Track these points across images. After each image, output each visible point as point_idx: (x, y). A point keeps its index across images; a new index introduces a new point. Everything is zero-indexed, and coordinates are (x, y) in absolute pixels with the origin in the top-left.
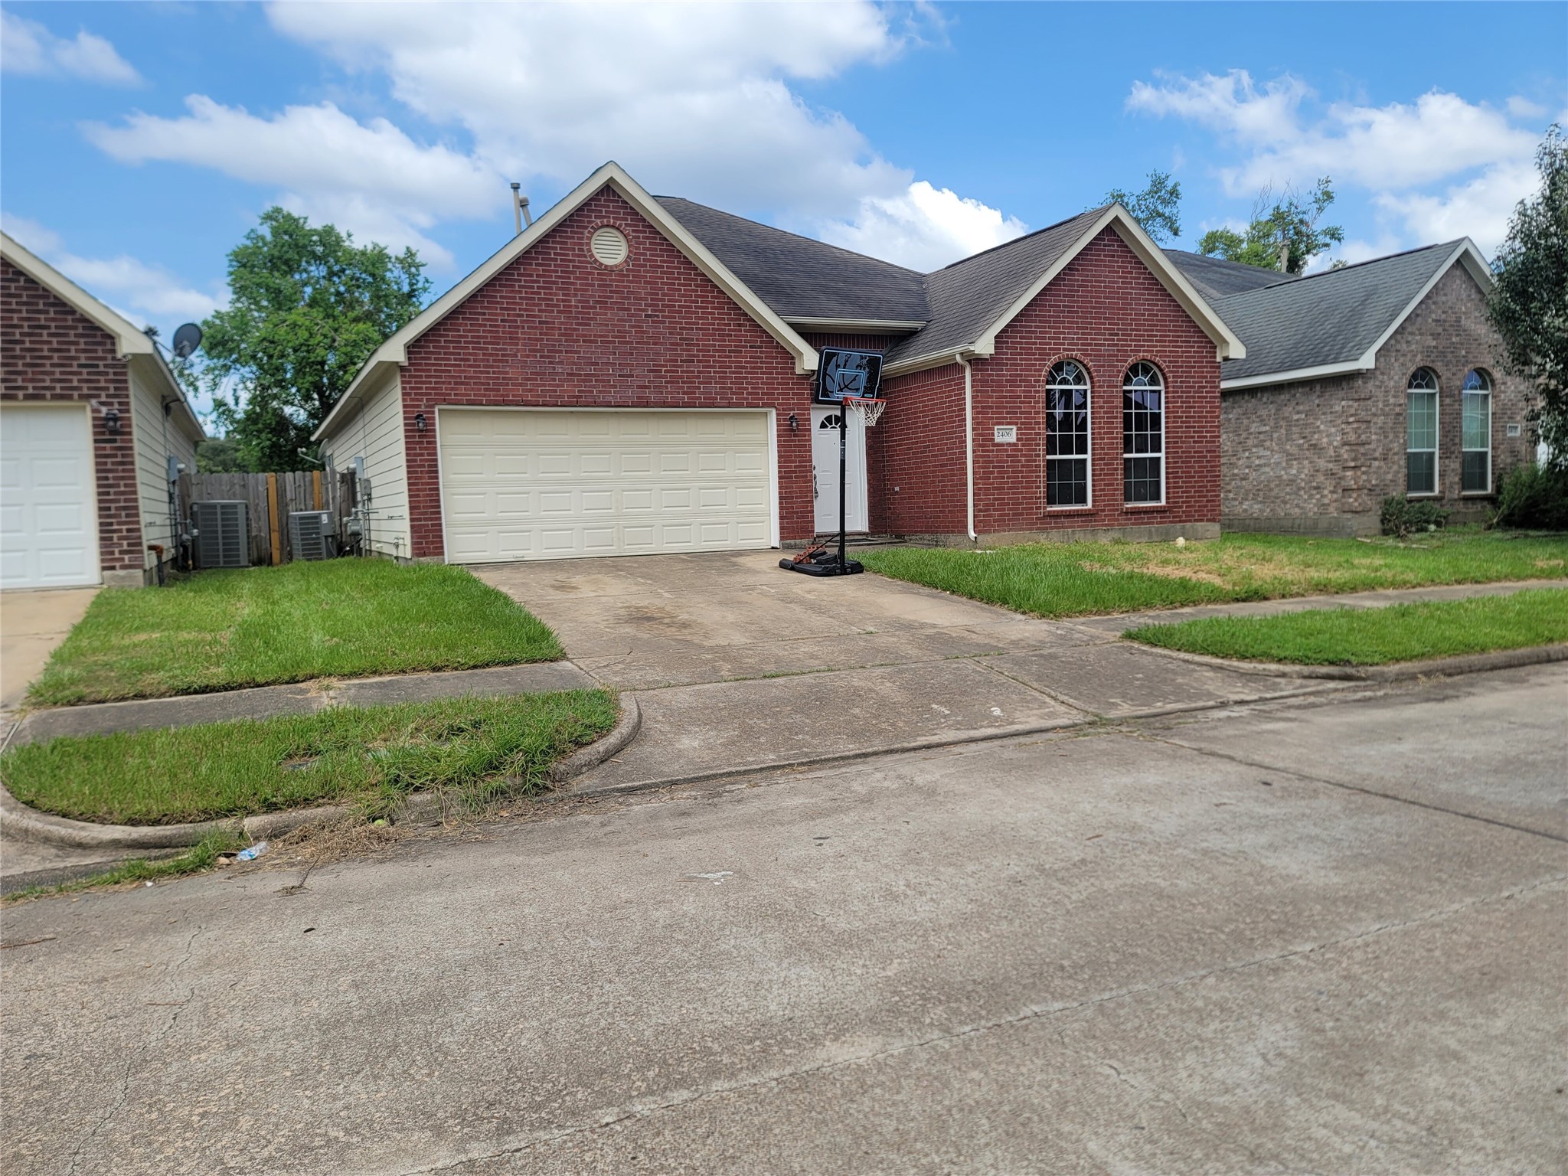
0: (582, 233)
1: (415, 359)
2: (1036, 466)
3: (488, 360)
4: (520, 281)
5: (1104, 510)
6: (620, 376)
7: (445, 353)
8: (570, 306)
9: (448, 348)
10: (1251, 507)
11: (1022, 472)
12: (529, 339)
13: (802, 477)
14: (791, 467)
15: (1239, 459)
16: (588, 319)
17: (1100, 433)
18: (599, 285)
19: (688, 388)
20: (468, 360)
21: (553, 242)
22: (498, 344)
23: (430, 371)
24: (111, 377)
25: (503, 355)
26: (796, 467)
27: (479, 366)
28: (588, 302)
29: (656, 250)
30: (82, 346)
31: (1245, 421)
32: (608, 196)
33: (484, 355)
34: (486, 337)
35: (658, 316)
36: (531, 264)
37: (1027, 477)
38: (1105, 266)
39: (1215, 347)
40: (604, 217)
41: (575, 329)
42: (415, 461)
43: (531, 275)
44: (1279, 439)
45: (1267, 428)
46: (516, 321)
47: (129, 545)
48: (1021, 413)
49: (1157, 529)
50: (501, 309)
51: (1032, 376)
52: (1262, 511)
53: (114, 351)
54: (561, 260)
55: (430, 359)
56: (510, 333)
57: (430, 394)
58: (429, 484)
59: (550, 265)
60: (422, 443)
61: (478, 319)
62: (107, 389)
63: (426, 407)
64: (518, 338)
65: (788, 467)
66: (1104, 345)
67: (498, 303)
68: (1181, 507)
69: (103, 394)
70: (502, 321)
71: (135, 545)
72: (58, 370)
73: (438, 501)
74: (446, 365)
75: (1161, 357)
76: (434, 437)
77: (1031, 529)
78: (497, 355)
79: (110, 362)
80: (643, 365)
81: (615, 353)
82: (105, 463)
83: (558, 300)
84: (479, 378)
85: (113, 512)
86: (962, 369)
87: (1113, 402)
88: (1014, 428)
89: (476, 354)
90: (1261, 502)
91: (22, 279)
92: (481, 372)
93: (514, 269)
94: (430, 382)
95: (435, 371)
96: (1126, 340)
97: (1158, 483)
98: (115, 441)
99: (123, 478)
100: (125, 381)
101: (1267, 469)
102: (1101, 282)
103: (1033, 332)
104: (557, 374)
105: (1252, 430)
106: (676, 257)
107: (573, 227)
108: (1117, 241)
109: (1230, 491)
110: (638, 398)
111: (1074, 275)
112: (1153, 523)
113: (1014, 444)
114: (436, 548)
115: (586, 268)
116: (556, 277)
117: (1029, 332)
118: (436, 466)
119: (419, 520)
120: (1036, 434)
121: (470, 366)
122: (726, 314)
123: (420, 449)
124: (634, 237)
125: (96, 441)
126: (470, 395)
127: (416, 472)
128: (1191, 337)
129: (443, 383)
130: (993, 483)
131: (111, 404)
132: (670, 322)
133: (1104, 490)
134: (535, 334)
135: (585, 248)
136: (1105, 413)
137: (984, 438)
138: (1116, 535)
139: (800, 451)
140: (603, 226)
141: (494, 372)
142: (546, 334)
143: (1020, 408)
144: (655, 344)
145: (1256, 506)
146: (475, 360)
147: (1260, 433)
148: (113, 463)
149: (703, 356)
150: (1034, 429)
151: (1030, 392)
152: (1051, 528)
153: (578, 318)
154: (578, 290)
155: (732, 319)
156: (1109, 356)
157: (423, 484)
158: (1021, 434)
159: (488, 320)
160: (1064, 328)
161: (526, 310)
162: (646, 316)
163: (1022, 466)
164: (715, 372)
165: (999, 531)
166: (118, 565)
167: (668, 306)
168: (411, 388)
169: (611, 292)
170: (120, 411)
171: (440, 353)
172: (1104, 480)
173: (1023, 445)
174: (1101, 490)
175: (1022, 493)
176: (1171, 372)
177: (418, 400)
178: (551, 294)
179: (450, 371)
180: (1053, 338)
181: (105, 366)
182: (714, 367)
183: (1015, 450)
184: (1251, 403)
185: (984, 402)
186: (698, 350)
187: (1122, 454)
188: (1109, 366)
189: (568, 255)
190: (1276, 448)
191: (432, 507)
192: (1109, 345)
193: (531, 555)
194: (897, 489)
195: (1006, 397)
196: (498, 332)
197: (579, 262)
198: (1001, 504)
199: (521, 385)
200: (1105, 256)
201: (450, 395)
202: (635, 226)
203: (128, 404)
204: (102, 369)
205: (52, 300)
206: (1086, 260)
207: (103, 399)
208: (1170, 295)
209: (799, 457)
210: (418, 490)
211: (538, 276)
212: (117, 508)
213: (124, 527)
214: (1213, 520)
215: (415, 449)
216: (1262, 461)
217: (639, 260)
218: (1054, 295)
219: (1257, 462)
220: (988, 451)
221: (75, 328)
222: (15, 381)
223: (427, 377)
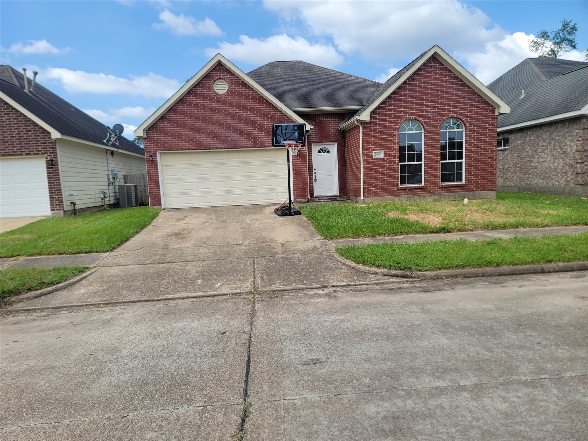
0: (210, 83)
1: (149, 135)
2: (394, 168)
3: (175, 134)
4: (186, 103)
5: (430, 186)
6: (226, 137)
7: (160, 132)
8: (206, 111)
9: (161, 130)
10: (539, 181)
11: (387, 170)
12: (190, 125)
13: (303, 174)
14: (298, 170)
15: (534, 159)
16: (213, 115)
17: (428, 152)
18: (217, 102)
19: (254, 140)
20: (168, 134)
21: (199, 87)
22: (179, 127)
23: (154, 139)
24: (51, 146)
25: (181, 132)
26: (300, 170)
27: (172, 136)
28: (213, 109)
29: (239, 86)
30: (42, 137)
31: (537, 140)
32: (220, 67)
33: (174, 132)
34: (174, 125)
35: (240, 112)
36: (190, 96)
37: (389, 173)
38: (431, 76)
39: (495, 108)
40: (218, 75)
41: (208, 120)
42: (150, 172)
43: (191, 101)
44: (551, 149)
45: (546, 144)
46: (185, 118)
47: (59, 202)
48: (386, 145)
49: (458, 195)
50: (180, 114)
51: (392, 128)
52: (543, 183)
53: (50, 138)
54: (202, 94)
55: (154, 134)
56: (183, 123)
57: (155, 147)
58: (155, 180)
59: (198, 96)
60: (152, 165)
61: (171, 119)
62: (49, 151)
63: (153, 152)
64: (186, 125)
65: (297, 170)
66: (430, 112)
67: (178, 112)
68: (473, 184)
69: (49, 152)
70: (180, 118)
71: (61, 203)
72: (35, 145)
73: (159, 186)
74: (160, 136)
75: (462, 115)
76: (157, 163)
77: (391, 195)
78: (179, 131)
79: (50, 141)
80: (235, 132)
81: (224, 128)
82: (50, 175)
83: (201, 109)
84: (172, 140)
85: (53, 192)
86: (357, 127)
87: (435, 138)
88: (383, 151)
89: (171, 132)
90: (543, 179)
91: (23, 115)
92: (173, 138)
93: (184, 99)
94: (155, 143)
95: (156, 139)
96: (443, 109)
97: (461, 174)
98: (52, 168)
99: (56, 180)
100: (55, 148)
101: (545, 163)
102: (429, 83)
103: (392, 109)
104: (201, 137)
105: (540, 145)
106: (248, 88)
107: (206, 80)
108: (439, 63)
109: (530, 174)
110: (233, 145)
111: (414, 81)
112: (457, 192)
113: (383, 159)
114: (158, 203)
115: (212, 96)
116: (200, 100)
117: (391, 109)
118: (158, 173)
119: (152, 193)
120: (394, 154)
121: (169, 136)
122: (269, 110)
123: (152, 167)
124: (230, 82)
125: (47, 168)
126: (169, 147)
127: (151, 176)
128: (480, 104)
129: (159, 143)
130: (372, 176)
131: (51, 156)
132: (246, 115)
133: (430, 177)
134: (193, 123)
135: (211, 88)
136: (430, 143)
137: (368, 157)
138: (436, 198)
139: (302, 163)
140: (218, 79)
141: (177, 138)
142: (197, 122)
143: (386, 142)
144: (240, 123)
145: (540, 181)
146: (170, 134)
147: (543, 146)
148: (53, 175)
149: (260, 127)
150: (393, 151)
151: (391, 135)
152: (402, 195)
153: (209, 116)
154: (209, 105)
155: (272, 112)
156: (433, 117)
157: (153, 180)
158: (386, 154)
159: (175, 119)
160: (408, 106)
161: (189, 114)
162: (236, 113)
163: (387, 168)
164: (265, 133)
165: (374, 196)
166: (55, 209)
167: (245, 108)
168: (148, 145)
169: (221, 104)
170: (54, 158)
171: (158, 132)
172: (430, 173)
173: (387, 159)
174: (428, 177)
175: (387, 180)
176: (468, 122)
177: (150, 150)
178: (198, 107)
179: (161, 139)
180: (403, 111)
181: (49, 143)
182: (265, 131)
183: (383, 161)
184: (539, 132)
185: (367, 141)
186: (257, 125)
187: (439, 161)
188: (433, 121)
189: (204, 91)
190: (549, 153)
191: (157, 188)
192: (433, 112)
193: (195, 205)
194: (348, 178)
195: (378, 138)
196: (178, 123)
197: (209, 94)
198: (376, 185)
199: (187, 142)
200: (431, 71)
201: (162, 147)
202: (231, 78)
203: (56, 155)
204: (48, 144)
205: (32, 122)
206: (421, 74)
207: (49, 154)
208: (468, 86)
209: (302, 166)
210: (151, 182)
211: (193, 101)
212: (54, 190)
213: (57, 197)
214: (492, 190)
215: (150, 167)
216: (543, 160)
217: (233, 91)
218: (403, 91)
219: (541, 160)
220: (370, 162)
221: (39, 131)
222: (22, 149)
223: (153, 141)
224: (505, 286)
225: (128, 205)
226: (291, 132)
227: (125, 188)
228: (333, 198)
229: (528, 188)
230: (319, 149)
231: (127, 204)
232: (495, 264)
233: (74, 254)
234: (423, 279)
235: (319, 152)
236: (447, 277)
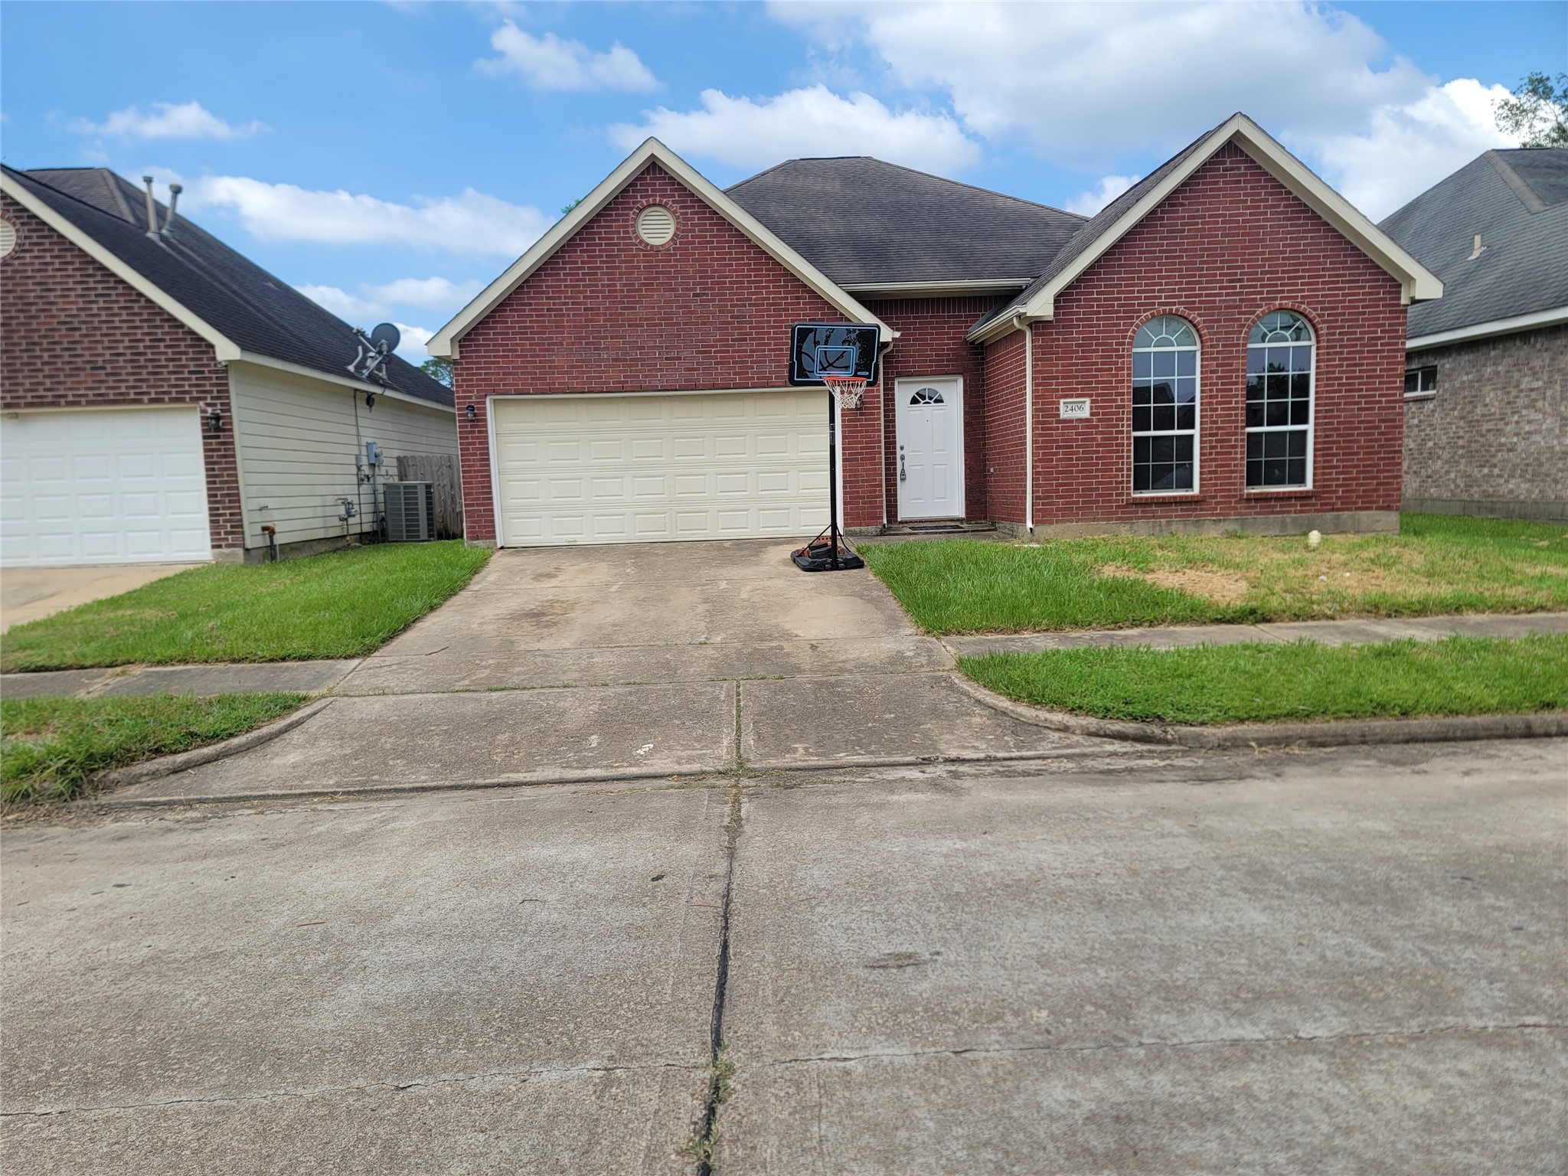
0: (627, 215)
1: (466, 352)
2: (1117, 445)
3: (535, 350)
4: (565, 269)
5: (1215, 497)
6: (666, 359)
7: (494, 345)
8: (616, 291)
9: (497, 339)
10: (1518, 487)
11: (1097, 452)
12: (575, 327)
13: (869, 459)
14: (856, 448)
15: (1506, 424)
16: (634, 302)
17: (1211, 403)
18: (645, 267)
19: (740, 368)
20: (516, 350)
21: (598, 227)
22: (545, 333)
23: (480, 363)
24: (214, 381)
25: (549, 344)
26: (862, 448)
27: (526, 356)
28: (633, 285)
29: (705, 225)
30: (191, 356)
31: (1516, 375)
32: (654, 173)
33: (531, 345)
34: (533, 327)
35: (707, 294)
36: (576, 251)
37: (1105, 458)
38: (1224, 196)
39: (1400, 286)
40: (650, 196)
41: (621, 314)
42: (468, 449)
43: (576, 263)
44: (1553, 398)
45: (1540, 383)
46: (561, 310)
47: (232, 527)
48: (1097, 382)
49: (1294, 520)
50: (547, 298)
51: (1114, 338)
52: (1529, 492)
53: (214, 358)
54: (606, 245)
55: (480, 351)
56: (556, 321)
57: (481, 385)
58: (480, 471)
59: (595, 251)
60: (474, 432)
61: (524, 310)
62: (211, 392)
63: (477, 398)
64: (563, 327)
65: (853, 448)
66: (1220, 295)
67: (543, 292)
68: (1335, 492)
69: (209, 396)
70: (548, 310)
71: (238, 527)
72: (173, 377)
73: (490, 487)
74: (495, 357)
75: (1309, 303)
76: (486, 426)
77: (1109, 520)
78: (544, 344)
79: (213, 368)
80: (691, 347)
81: (662, 336)
82: (212, 457)
83: (603, 285)
84: (526, 368)
85: (219, 498)
86: (1020, 333)
87: (1231, 365)
88: (1088, 400)
89: (523, 345)
90: (1530, 481)
91: (143, 299)
92: (528, 362)
93: (560, 257)
94: (480, 374)
95: (485, 362)
96: (1255, 286)
97: (1303, 463)
98: (218, 437)
99: (226, 469)
100: (227, 385)
101: (1538, 438)
102: (1219, 216)
103: (1115, 286)
104: (602, 360)
105: (1523, 386)
106: (727, 230)
107: (618, 209)
108: (1246, 162)
109: (1495, 466)
110: (686, 381)
111: (1177, 211)
112: (1289, 512)
113: (1087, 420)
114: (488, 532)
115: (632, 250)
116: (601, 262)
117: (1110, 286)
118: (488, 454)
119: (473, 505)
120: (1117, 407)
121: (518, 356)
122: (782, 287)
123: (473, 438)
124: (682, 214)
125: (204, 437)
126: (517, 385)
127: (469, 460)
128: (1360, 275)
129: (492, 374)
130: (1057, 466)
131: (215, 405)
132: (720, 300)
133: (1215, 472)
134: (581, 321)
135: (630, 230)
136: (1218, 378)
137: (1046, 414)
138: (1231, 527)
139: (867, 431)
140: (649, 206)
141: (540, 362)
142: (592, 321)
143: (1096, 376)
144: (703, 323)
145: (1523, 486)
146: (522, 350)
147: (1532, 390)
148: (218, 456)
149: (756, 333)
150: (1115, 401)
151: (1111, 357)
152: (1138, 518)
153: (623, 302)
154: (624, 273)
155: (789, 292)
156: (1227, 307)
157: (475, 471)
158: (1097, 408)
159: (534, 310)
160: (1160, 277)
161: (571, 298)
162: (694, 295)
163: (1098, 445)
164: (769, 350)
165: (1063, 522)
166: (223, 544)
167: (718, 283)
168: (463, 380)
169: (657, 273)
170: (222, 411)
171: (489, 345)
172: (1215, 460)
173: (1099, 420)
174: (1210, 472)
175: (1097, 477)
176: (1324, 322)
177: (469, 392)
178: (595, 280)
179: (498, 362)
180: (1144, 291)
181: (209, 372)
182: (770, 345)
183: (1088, 427)
184: (1522, 351)
185: (1046, 372)
186: (751, 328)
187: (1243, 428)
188: (1226, 320)
189: (613, 239)
190: (1549, 410)
191: (484, 493)
192: (1227, 295)
193: (583, 539)
194: (992, 470)
195: (1077, 365)
196: (544, 321)
197: (625, 244)
198: (1067, 491)
199: (566, 373)
200: (1224, 183)
201: (499, 385)
202: (683, 202)
203: (229, 404)
204: (207, 375)
205: (166, 317)
206: (1196, 191)
207: (209, 401)
208: (1326, 224)
209: (866, 437)
210: (471, 477)
211: (582, 262)
212: (222, 495)
213: (228, 512)
214: (1388, 508)
215: (467, 438)
216: (1533, 427)
217: (687, 237)
218: (1145, 239)
219: (1527, 428)
220: (1051, 429)
221: (185, 340)
222: (141, 387)
223: (477, 369)
224: (1425, 772)
225: (407, 537)
226: (841, 348)
227: (402, 491)
228: (948, 523)
229: (1489, 505)
230: (913, 393)
231: (404, 534)
232: (1397, 711)
233: (272, 660)
234: (1196, 745)
235: (914, 401)
236: (1261, 742)
